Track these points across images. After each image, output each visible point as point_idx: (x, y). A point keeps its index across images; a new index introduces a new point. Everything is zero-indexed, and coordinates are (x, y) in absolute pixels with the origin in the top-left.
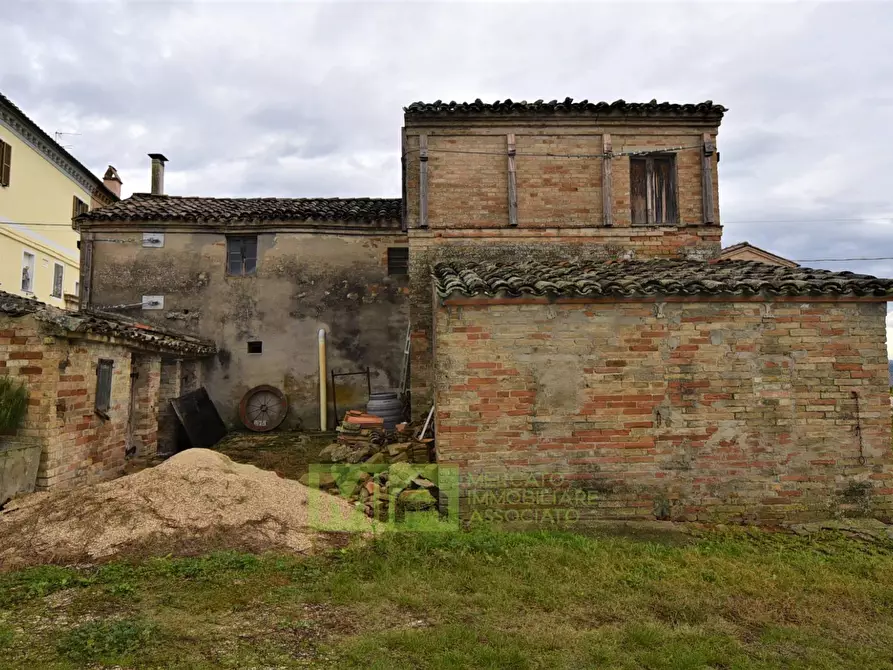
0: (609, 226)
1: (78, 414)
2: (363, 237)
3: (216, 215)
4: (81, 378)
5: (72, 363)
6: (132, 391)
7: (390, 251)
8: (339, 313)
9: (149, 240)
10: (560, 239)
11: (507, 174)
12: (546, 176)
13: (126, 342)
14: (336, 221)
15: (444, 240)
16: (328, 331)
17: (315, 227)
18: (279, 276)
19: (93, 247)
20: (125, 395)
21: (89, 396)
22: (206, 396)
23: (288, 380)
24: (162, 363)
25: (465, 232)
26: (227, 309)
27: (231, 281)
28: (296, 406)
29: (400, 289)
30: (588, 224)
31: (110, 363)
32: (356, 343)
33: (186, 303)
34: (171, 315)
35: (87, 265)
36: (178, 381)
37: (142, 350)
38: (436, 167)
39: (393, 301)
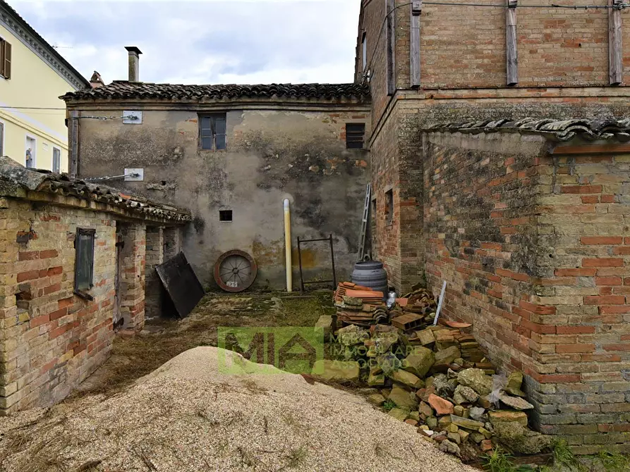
0: (616, 85)
1: (51, 299)
2: (323, 114)
3: (189, 93)
4: (54, 253)
5: (39, 234)
6: (118, 261)
7: (348, 126)
8: (301, 184)
9: (129, 117)
10: (562, 99)
11: (504, 27)
12: (548, 31)
13: (109, 209)
14: (298, 98)
15: (435, 102)
16: (292, 201)
17: (279, 104)
18: (247, 150)
19: (79, 124)
20: (111, 267)
21: (65, 275)
22: (185, 261)
23: (256, 245)
24: (147, 231)
25: (459, 93)
26: (200, 181)
27: (203, 154)
28: (264, 270)
29: (357, 162)
30: (592, 83)
31: (92, 233)
32: (317, 212)
33: (162, 175)
34: (151, 186)
35: (76, 141)
36: (161, 247)
37: (127, 218)
38: (428, 23)
39: (350, 173)
